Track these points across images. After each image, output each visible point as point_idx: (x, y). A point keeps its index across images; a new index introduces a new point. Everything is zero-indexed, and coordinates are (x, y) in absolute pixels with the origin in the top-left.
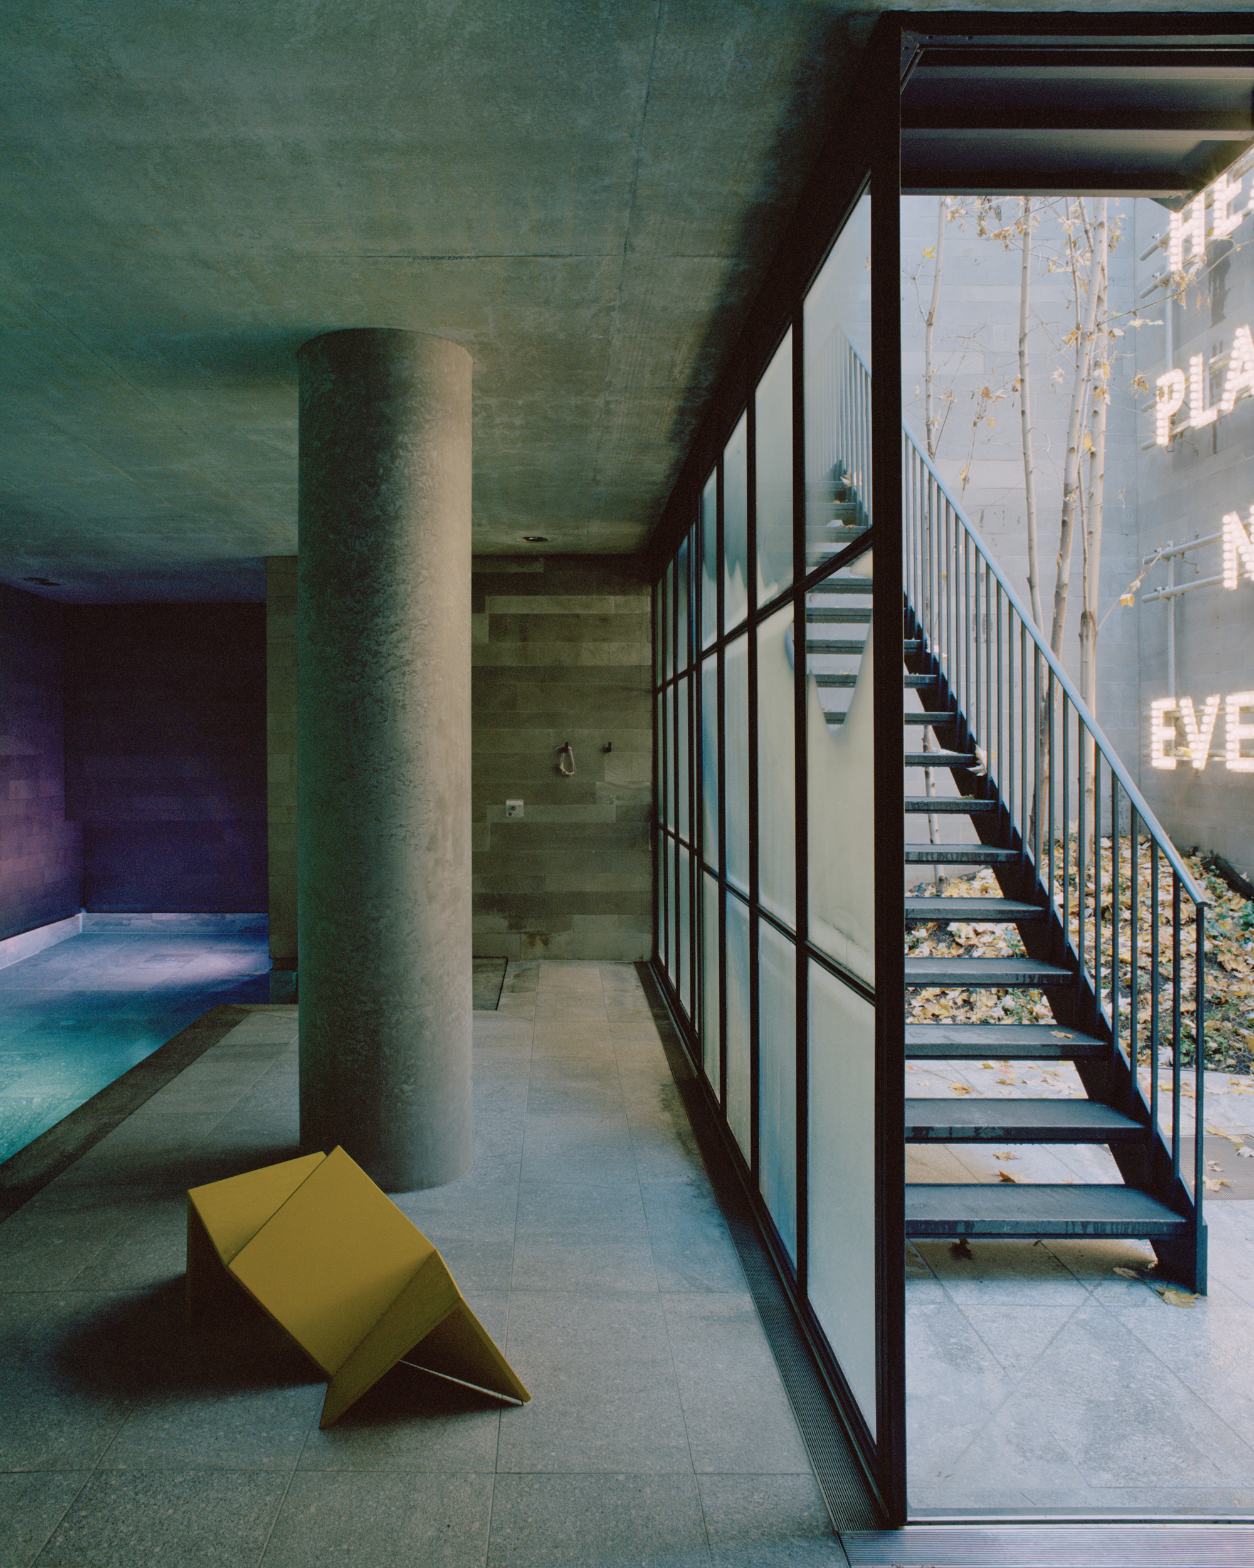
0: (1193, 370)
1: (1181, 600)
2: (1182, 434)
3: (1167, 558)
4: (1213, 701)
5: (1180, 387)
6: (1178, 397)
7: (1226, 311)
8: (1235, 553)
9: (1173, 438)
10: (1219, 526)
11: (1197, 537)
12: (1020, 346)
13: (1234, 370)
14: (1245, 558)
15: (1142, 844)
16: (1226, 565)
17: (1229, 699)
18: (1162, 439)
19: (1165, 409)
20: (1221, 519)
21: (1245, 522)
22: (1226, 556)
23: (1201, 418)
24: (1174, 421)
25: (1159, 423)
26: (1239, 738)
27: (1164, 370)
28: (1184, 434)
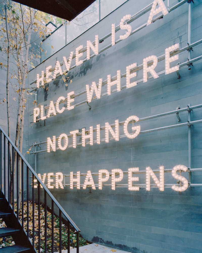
0: (42, 108)
1: (37, 154)
2: (38, 121)
3: (35, 146)
4: (45, 174)
5: (39, 111)
6: (38, 113)
7: (47, 98)
8: (50, 145)
9: (37, 121)
10: (47, 140)
11: (41, 142)
12: (7, 86)
13: (50, 109)
14: (52, 146)
15: (29, 203)
16: (48, 147)
17: (48, 174)
18: (35, 121)
19: (35, 115)
20: (47, 138)
21: (52, 139)
22: (48, 146)
23: (43, 118)
24: (37, 118)
25: (34, 118)
26: (50, 182)
27: (35, 108)
28: (39, 121)
